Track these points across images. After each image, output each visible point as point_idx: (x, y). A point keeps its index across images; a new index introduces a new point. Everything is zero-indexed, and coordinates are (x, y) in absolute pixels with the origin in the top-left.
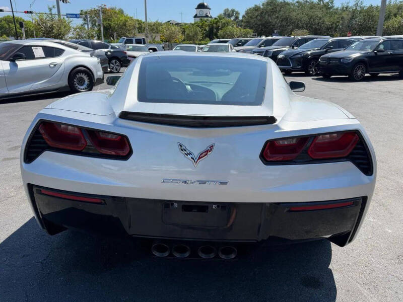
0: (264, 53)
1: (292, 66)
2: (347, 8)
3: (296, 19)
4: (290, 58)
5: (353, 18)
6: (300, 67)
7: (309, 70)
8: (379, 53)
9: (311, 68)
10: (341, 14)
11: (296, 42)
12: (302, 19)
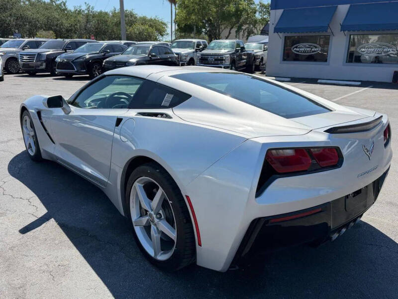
0: (36, 56)
1: (76, 70)
2: (80, 11)
3: (33, 19)
4: (73, 62)
5: (88, 21)
6: (84, 71)
7: (94, 73)
8: (153, 58)
9: (94, 71)
10: (76, 17)
11: (68, 45)
12: (39, 20)
